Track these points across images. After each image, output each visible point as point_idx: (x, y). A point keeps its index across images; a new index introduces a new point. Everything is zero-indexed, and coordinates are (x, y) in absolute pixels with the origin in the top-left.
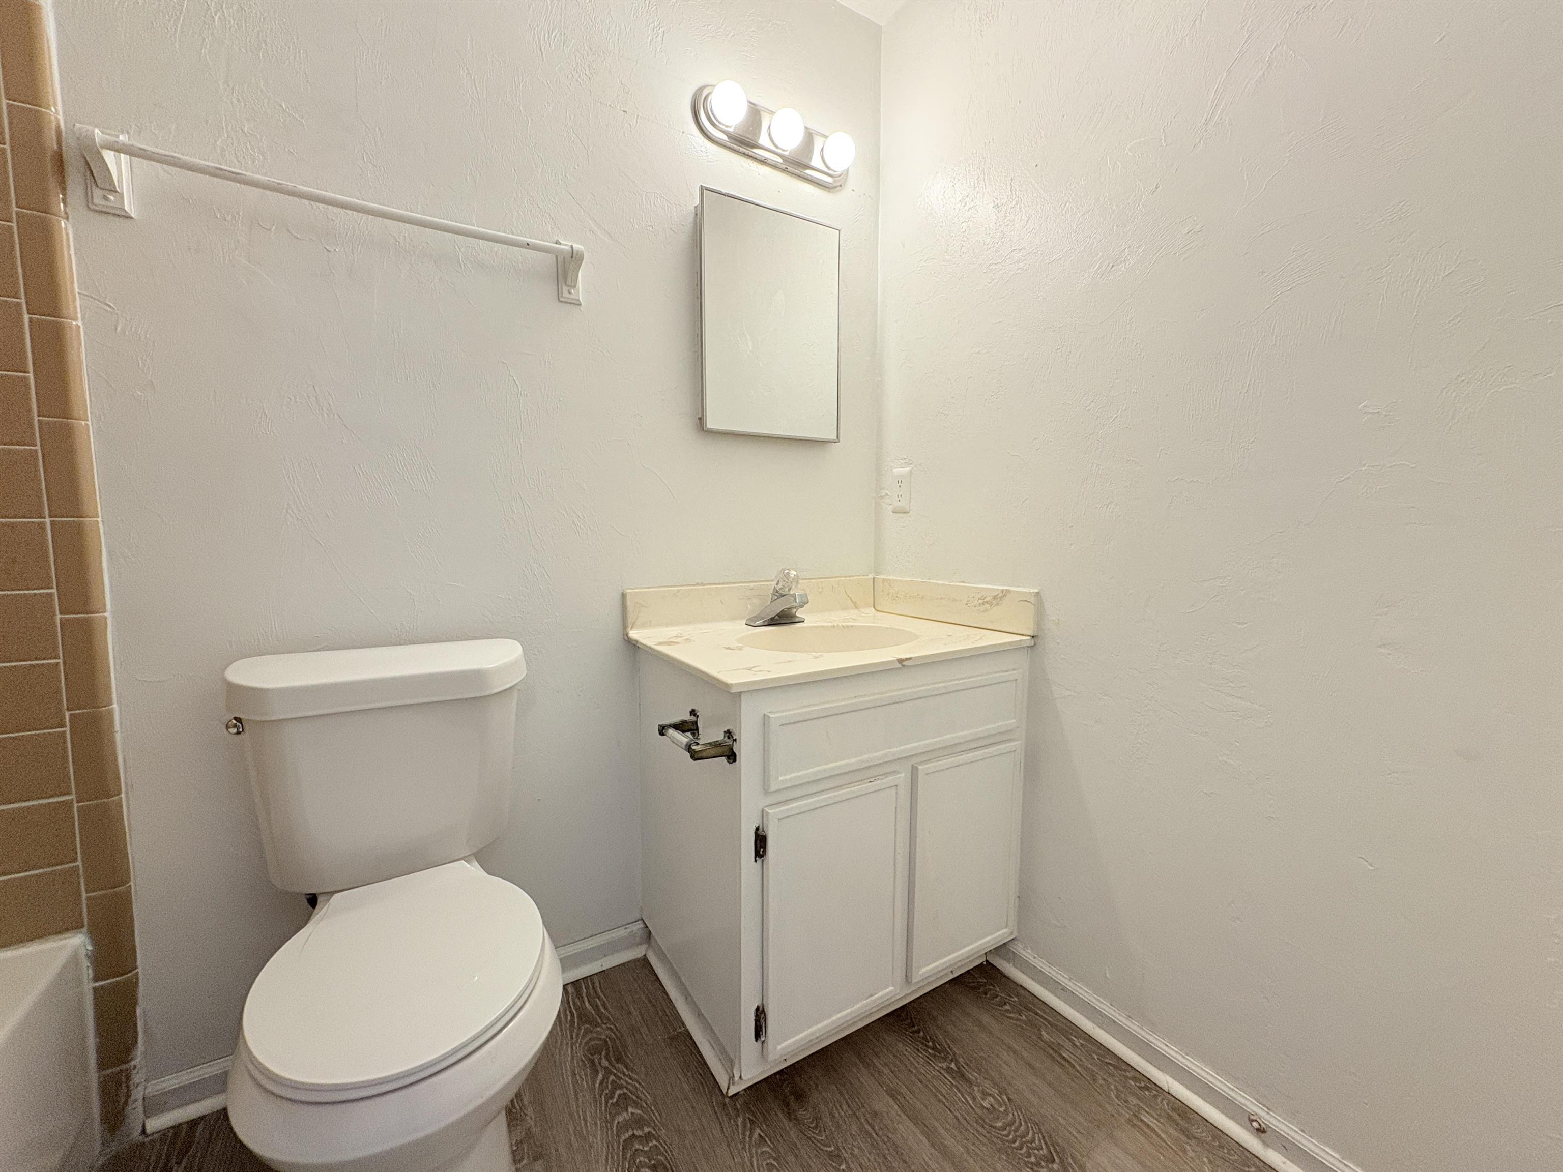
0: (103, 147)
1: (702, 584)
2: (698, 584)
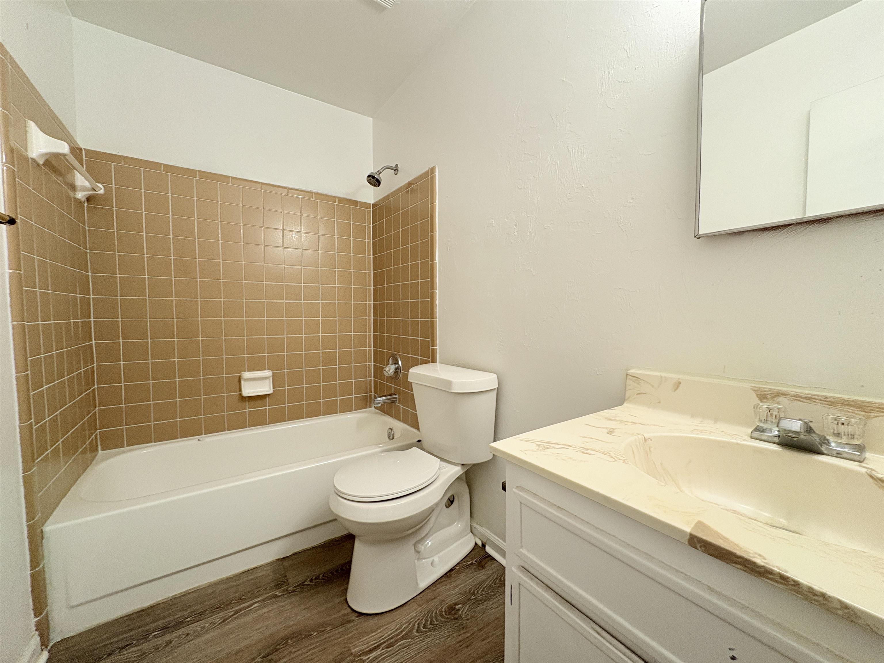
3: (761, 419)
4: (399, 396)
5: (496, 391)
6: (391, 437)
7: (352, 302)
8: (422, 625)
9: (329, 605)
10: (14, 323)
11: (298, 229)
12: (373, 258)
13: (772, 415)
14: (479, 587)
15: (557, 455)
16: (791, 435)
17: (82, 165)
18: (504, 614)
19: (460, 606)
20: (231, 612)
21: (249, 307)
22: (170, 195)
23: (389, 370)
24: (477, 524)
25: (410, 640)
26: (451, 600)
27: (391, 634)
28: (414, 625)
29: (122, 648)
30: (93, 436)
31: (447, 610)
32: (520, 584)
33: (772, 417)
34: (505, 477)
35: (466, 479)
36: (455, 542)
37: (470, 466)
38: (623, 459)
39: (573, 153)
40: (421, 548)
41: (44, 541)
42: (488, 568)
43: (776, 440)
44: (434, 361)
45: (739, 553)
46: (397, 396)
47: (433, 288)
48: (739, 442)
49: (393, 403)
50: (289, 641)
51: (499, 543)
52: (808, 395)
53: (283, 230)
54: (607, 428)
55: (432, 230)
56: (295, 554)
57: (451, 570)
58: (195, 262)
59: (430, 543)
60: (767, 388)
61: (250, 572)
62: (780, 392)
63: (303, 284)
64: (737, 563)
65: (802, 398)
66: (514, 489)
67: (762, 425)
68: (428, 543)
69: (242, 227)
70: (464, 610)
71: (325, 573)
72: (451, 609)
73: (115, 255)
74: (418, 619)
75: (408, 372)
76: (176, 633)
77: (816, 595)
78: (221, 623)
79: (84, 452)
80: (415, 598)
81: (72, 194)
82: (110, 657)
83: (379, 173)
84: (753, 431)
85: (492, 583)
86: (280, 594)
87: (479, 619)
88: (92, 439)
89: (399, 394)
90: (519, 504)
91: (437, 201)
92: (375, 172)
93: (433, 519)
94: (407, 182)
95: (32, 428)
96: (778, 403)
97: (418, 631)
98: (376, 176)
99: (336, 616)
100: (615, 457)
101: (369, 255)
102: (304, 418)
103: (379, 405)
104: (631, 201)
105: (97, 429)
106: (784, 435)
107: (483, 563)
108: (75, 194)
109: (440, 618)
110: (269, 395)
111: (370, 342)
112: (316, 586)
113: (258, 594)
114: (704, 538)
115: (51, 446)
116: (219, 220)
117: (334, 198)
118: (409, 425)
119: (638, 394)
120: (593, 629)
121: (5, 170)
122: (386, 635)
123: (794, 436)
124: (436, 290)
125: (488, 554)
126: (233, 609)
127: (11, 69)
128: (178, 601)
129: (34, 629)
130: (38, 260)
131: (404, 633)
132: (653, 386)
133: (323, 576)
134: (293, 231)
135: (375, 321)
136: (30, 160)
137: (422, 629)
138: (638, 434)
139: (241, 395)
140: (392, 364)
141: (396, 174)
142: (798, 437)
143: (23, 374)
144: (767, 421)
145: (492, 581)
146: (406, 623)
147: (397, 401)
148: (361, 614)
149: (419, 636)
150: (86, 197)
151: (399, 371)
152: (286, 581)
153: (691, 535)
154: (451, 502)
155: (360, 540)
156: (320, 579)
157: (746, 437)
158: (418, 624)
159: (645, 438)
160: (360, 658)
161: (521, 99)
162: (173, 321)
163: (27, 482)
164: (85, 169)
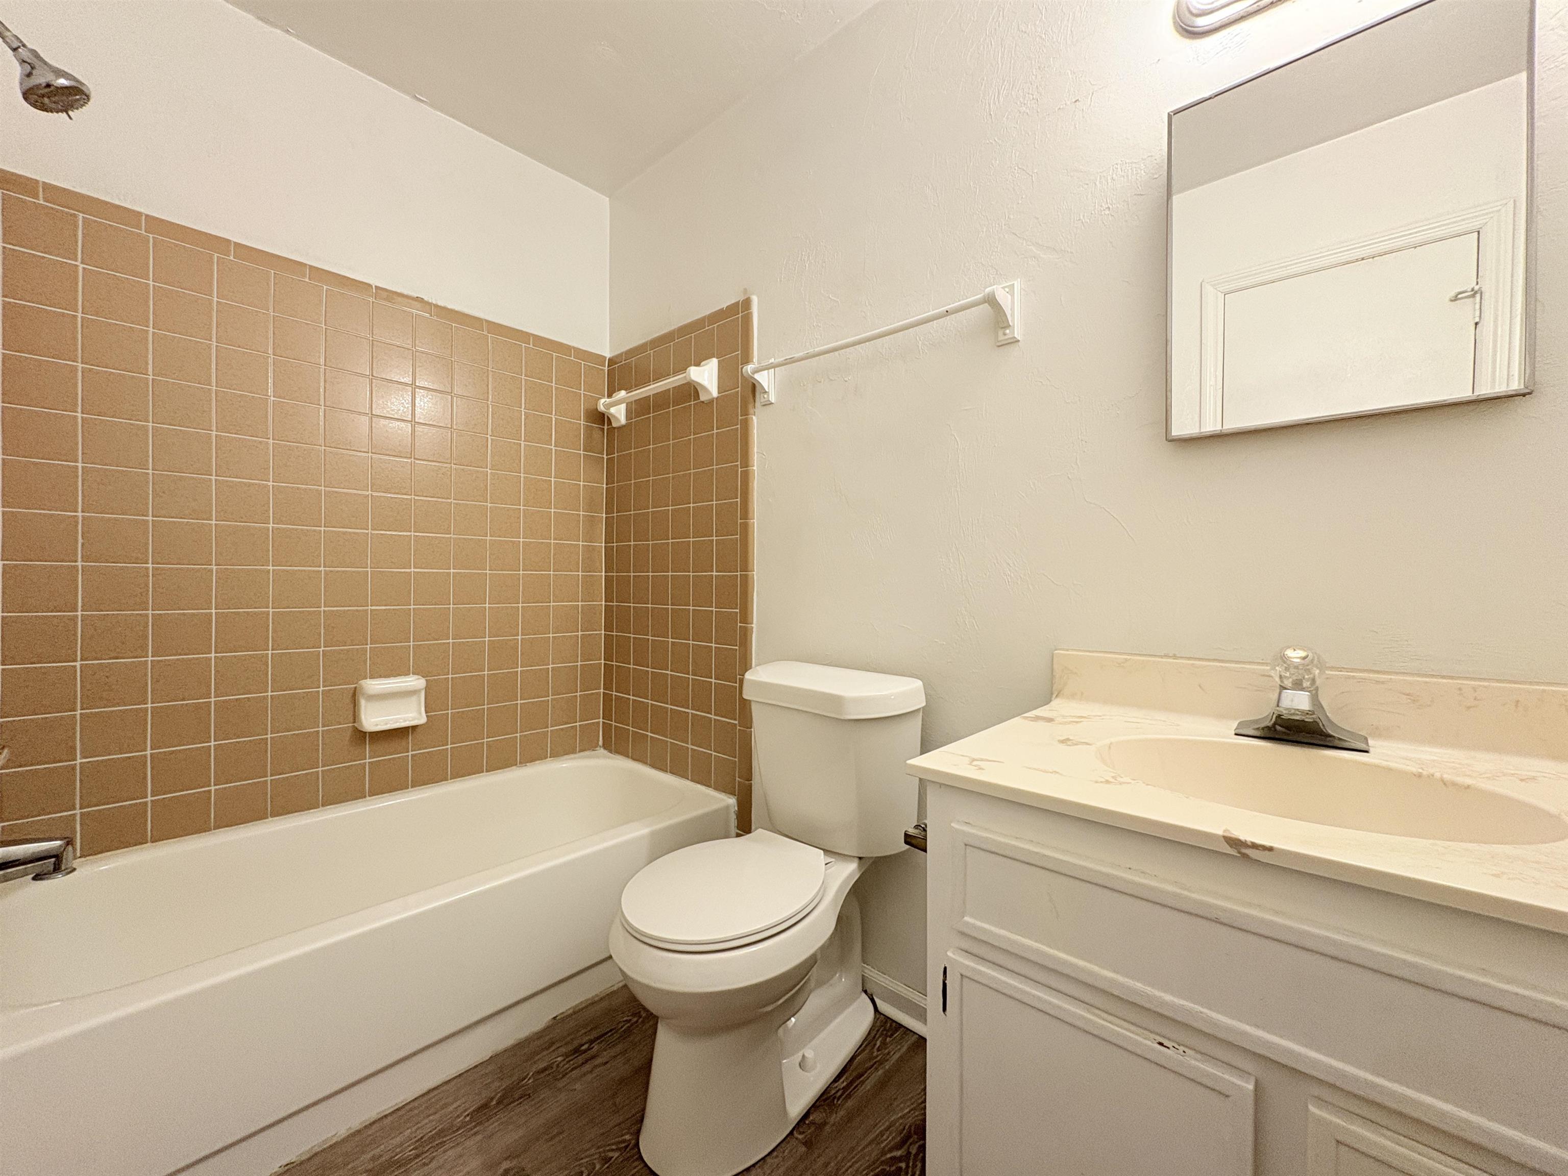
0: (753, 374)
1: (1175, 657)
2: (1166, 656)
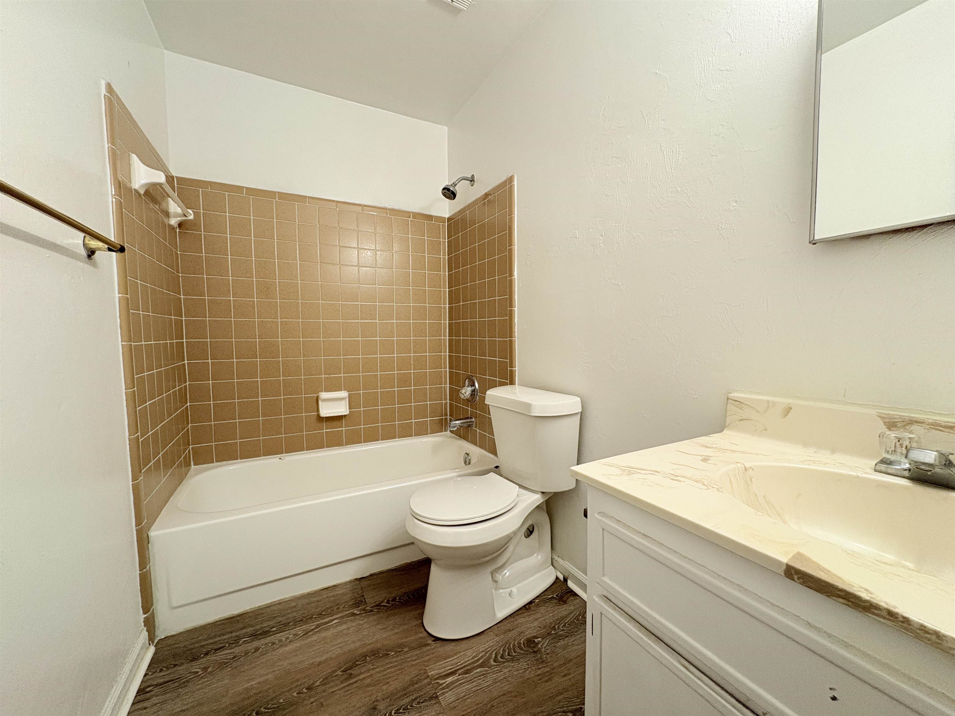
3: (887, 450)
4: (475, 419)
5: (578, 417)
6: (467, 463)
7: (427, 321)
8: (500, 655)
9: (405, 627)
10: (123, 343)
11: (373, 247)
12: (448, 275)
13: (901, 445)
14: (560, 623)
15: (644, 481)
16: (923, 467)
17: (174, 191)
18: (585, 653)
19: (539, 639)
20: (312, 626)
21: (325, 328)
22: (252, 217)
23: (465, 393)
24: (558, 556)
25: (486, 669)
26: (529, 634)
27: (468, 661)
28: (491, 654)
29: (216, 650)
30: (187, 451)
31: (525, 642)
32: (601, 613)
33: (902, 447)
34: (587, 505)
35: (547, 508)
36: (535, 574)
37: (551, 495)
38: (717, 487)
39: (667, 153)
40: (499, 577)
41: (150, 545)
42: (570, 604)
43: (906, 474)
44: (512, 383)
45: (841, 585)
46: (473, 420)
47: (511, 305)
48: (859, 474)
49: (470, 426)
50: (368, 658)
51: (582, 578)
52: (949, 424)
53: (358, 249)
54: (702, 456)
55: (511, 244)
56: (371, 575)
57: (531, 603)
58: (276, 283)
59: (508, 574)
60: (897, 415)
61: (330, 589)
62: (914, 419)
63: (377, 304)
64: (839, 596)
65: (941, 426)
66: (596, 515)
67: (888, 456)
68: (506, 573)
69: (318, 247)
70: (543, 644)
71: (402, 595)
72: (530, 642)
73: (203, 278)
74: (495, 649)
75: (485, 395)
76: (263, 641)
77: (928, 633)
78: (304, 635)
79: (179, 466)
80: (492, 628)
81: (166, 220)
82: (206, 656)
83: (455, 185)
84: (877, 463)
85: (574, 619)
86: (358, 613)
87: (559, 655)
88: (186, 454)
89: (476, 417)
90: (602, 530)
91: (516, 213)
92: (450, 184)
93: (511, 548)
94: (483, 193)
95: (139, 440)
96: (911, 432)
97: (495, 661)
98: (451, 189)
99: (412, 638)
100: (708, 485)
101: (445, 272)
102: (379, 440)
103: (455, 429)
104: (735, 204)
105: (190, 445)
106: (914, 467)
107: (565, 599)
108: (169, 221)
109: (518, 650)
110: (345, 416)
111: (445, 363)
112: (394, 607)
113: (338, 610)
114: (802, 569)
115: (154, 459)
116: (297, 241)
117: (407, 214)
118: (486, 450)
119: (741, 420)
120: (680, 663)
121: (114, 202)
122: (462, 662)
123: (928, 469)
124: (515, 307)
125: (570, 589)
126: (315, 624)
127: (117, 107)
128: (264, 611)
129: (143, 624)
130: (141, 284)
131: (481, 661)
132: (758, 411)
133: (400, 599)
134: (368, 249)
135: (450, 341)
136: (133, 191)
137: (500, 659)
138: (737, 463)
139: (318, 415)
140: (468, 386)
141: (472, 186)
142: (931, 471)
143: (130, 390)
144: (896, 453)
145: (574, 617)
146: (482, 652)
147: (474, 425)
148: (437, 639)
149: (497, 665)
150: (178, 223)
151: (476, 393)
152: (364, 600)
153: (787, 565)
154: (530, 532)
155: (436, 563)
156: (397, 602)
157: (869, 469)
158: (496, 654)
159: (745, 467)
160: (436, 681)
161: (609, 97)
162: (256, 341)
163: (136, 489)
164: (176, 195)
